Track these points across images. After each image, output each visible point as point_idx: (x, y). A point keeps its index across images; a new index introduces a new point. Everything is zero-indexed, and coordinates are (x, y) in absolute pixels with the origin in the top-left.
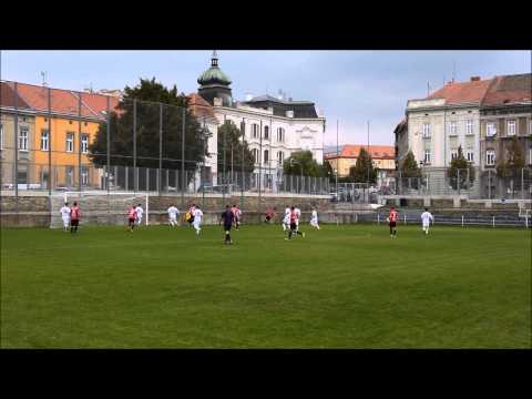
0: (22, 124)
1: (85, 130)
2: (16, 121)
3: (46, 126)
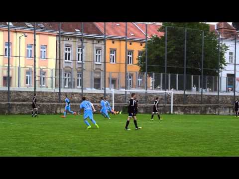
0: (96, 45)
1: (141, 48)
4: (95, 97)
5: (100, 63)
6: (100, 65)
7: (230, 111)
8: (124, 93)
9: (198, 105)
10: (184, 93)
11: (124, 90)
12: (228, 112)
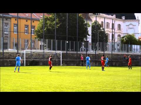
0: (5, 21)
1: (33, 24)
2: (3, 20)
3: (16, 22)
4: (10, 55)
5: (7, 33)
6: (8, 34)
7: (93, 64)
8: (30, 52)
9: (75, 60)
10: (67, 52)
11: (30, 50)
12: (92, 64)
